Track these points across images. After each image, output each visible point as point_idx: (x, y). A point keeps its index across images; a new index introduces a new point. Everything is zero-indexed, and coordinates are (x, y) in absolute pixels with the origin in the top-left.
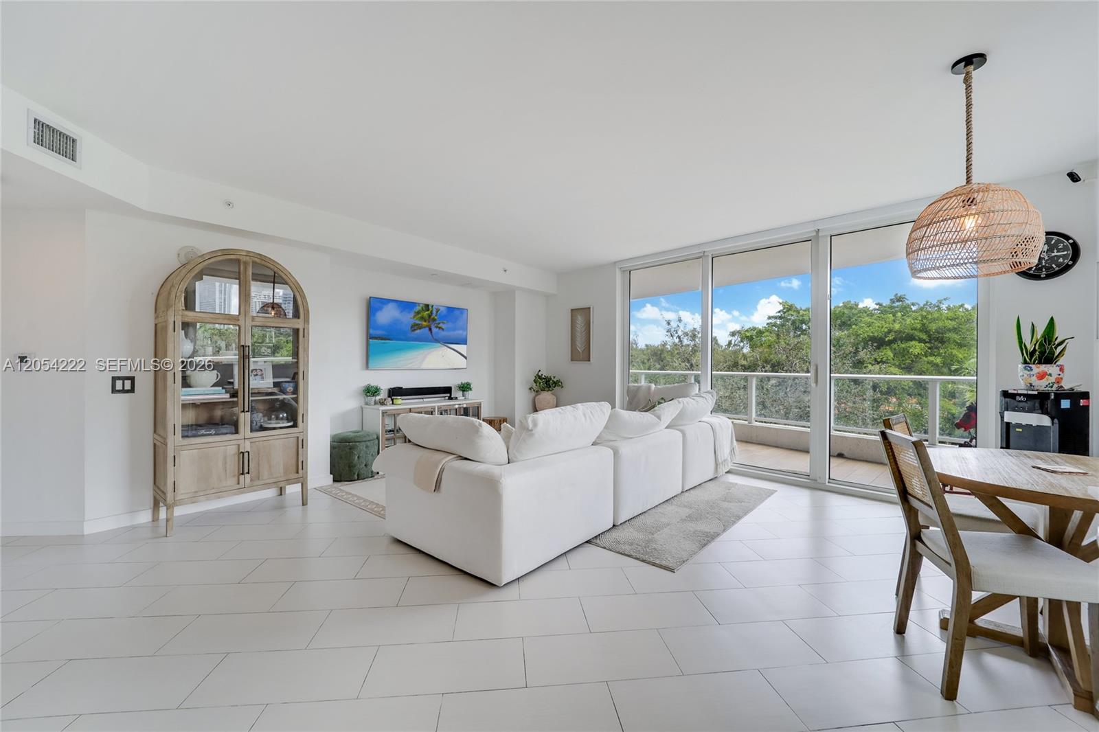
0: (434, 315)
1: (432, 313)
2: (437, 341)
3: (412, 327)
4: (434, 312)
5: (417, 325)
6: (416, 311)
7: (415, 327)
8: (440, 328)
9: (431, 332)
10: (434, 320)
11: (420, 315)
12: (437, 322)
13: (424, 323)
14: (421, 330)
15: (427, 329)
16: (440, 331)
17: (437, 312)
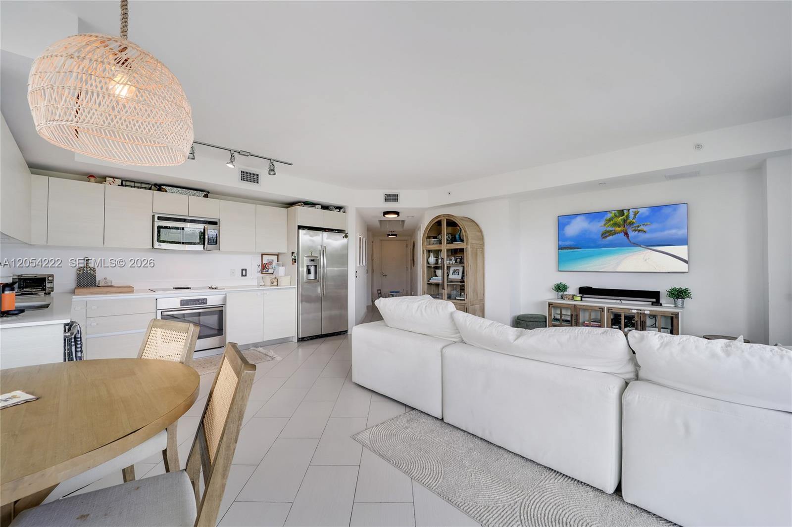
0: (631, 219)
1: (628, 217)
2: (636, 244)
3: (602, 235)
4: (632, 215)
5: (609, 231)
6: (608, 218)
7: (605, 234)
8: (639, 231)
9: (628, 237)
10: (631, 224)
11: (612, 222)
12: (635, 225)
13: (618, 229)
14: (614, 236)
15: (622, 234)
16: (641, 234)
17: (635, 214)
